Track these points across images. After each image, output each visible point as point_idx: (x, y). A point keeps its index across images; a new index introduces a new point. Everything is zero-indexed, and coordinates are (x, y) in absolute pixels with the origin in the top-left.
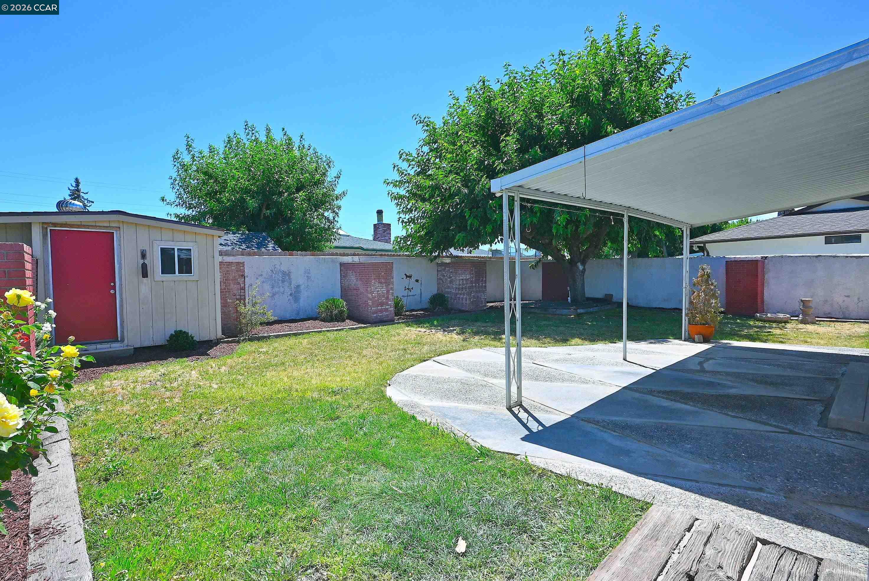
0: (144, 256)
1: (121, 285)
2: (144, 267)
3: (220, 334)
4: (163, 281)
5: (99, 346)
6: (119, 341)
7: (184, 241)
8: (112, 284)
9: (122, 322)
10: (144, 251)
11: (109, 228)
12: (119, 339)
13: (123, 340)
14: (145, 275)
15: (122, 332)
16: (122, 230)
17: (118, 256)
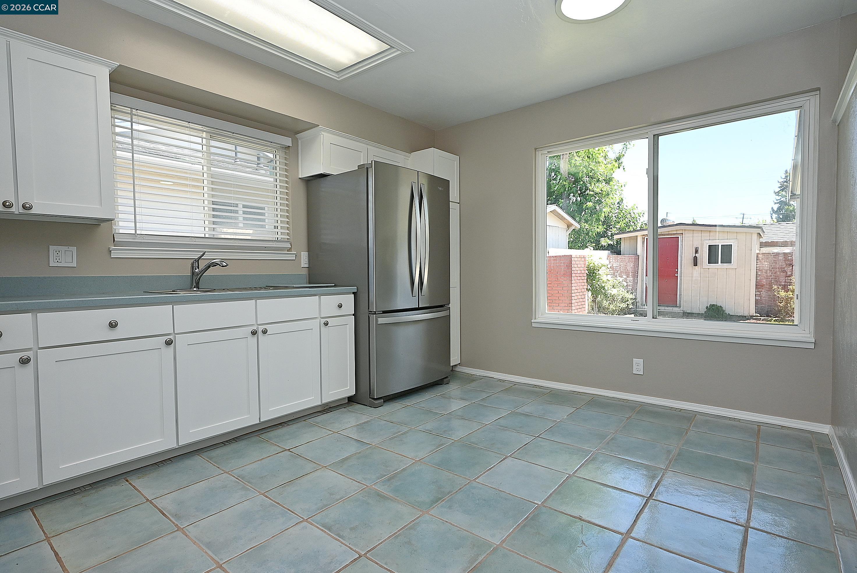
0: (697, 252)
1: (681, 271)
2: (695, 258)
3: (753, 312)
4: (709, 269)
5: (666, 308)
6: (678, 307)
7: (727, 238)
8: (677, 270)
9: (680, 295)
10: (697, 249)
11: (676, 235)
12: (678, 306)
13: (680, 307)
14: (695, 264)
15: (680, 301)
16: (684, 235)
17: (680, 252)
